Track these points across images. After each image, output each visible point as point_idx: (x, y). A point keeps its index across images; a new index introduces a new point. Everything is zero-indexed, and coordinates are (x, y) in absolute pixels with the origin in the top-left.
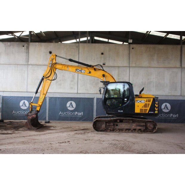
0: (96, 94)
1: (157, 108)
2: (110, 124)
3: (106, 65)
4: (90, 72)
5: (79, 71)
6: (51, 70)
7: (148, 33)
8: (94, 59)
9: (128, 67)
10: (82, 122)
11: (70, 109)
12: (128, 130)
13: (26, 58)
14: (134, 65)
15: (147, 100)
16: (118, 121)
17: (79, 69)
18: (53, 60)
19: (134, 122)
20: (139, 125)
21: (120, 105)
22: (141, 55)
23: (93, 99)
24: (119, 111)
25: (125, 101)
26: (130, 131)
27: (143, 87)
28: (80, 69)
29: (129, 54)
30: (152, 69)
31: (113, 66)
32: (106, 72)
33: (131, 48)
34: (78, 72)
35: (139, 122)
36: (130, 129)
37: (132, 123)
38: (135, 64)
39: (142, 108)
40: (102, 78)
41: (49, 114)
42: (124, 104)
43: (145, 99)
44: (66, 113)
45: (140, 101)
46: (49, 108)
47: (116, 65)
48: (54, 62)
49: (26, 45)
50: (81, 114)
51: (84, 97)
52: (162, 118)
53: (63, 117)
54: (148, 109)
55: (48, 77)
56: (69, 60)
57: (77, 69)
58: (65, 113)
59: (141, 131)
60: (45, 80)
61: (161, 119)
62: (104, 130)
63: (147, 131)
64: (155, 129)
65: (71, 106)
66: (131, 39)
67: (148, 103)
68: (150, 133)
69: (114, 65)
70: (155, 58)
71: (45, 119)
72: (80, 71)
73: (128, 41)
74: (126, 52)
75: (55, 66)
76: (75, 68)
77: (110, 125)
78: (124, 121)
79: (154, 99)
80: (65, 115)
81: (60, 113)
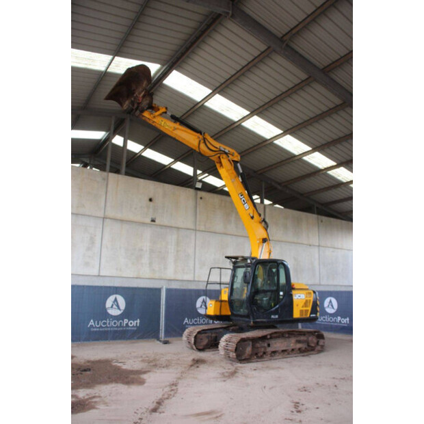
0: (137, 278)
1: (319, 307)
2: (259, 345)
3: (157, 222)
8: (136, 209)
9: (193, 230)
11: (114, 312)
14: (202, 228)
16: (269, 337)
19: (290, 335)
21: (273, 305)
22: (214, 211)
23: (159, 290)
24: (273, 317)
25: (280, 297)
26: (287, 354)
29: (196, 207)
30: (229, 238)
33: (199, 196)
36: (287, 350)
38: (205, 225)
39: (303, 309)
42: (279, 303)
43: (305, 292)
44: (105, 323)
45: (299, 296)
47: (173, 223)
50: (134, 323)
51: (111, 285)
54: (309, 309)
58: (101, 323)
65: (115, 306)
66: (200, 182)
67: (308, 298)
69: (170, 225)
74: (191, 203)
77: (258, 348)
79: (314, 292)
80: (101, 327)
81: (92, 322)
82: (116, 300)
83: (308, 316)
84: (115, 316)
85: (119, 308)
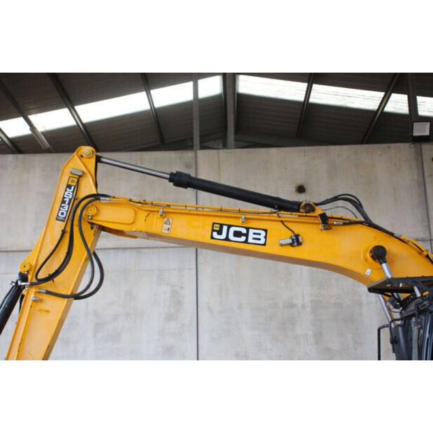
4: (296, 241)
5: (231, 237)
6: (67, 237)
9: (424, 241)
17: (229, 227)
18: (78, 181)
28: (239, 222)
29: (423, 184)
32: (392, 234)
33: (427, 157)
34: (227, 239)
40: (368, 271)
48: (87, 188)
55: (51, 277)
56: (170, 180)
57: (221, 226)
60: (30, 294)
72: (237, 234)
75: (91, 211)
76: (210, 221)
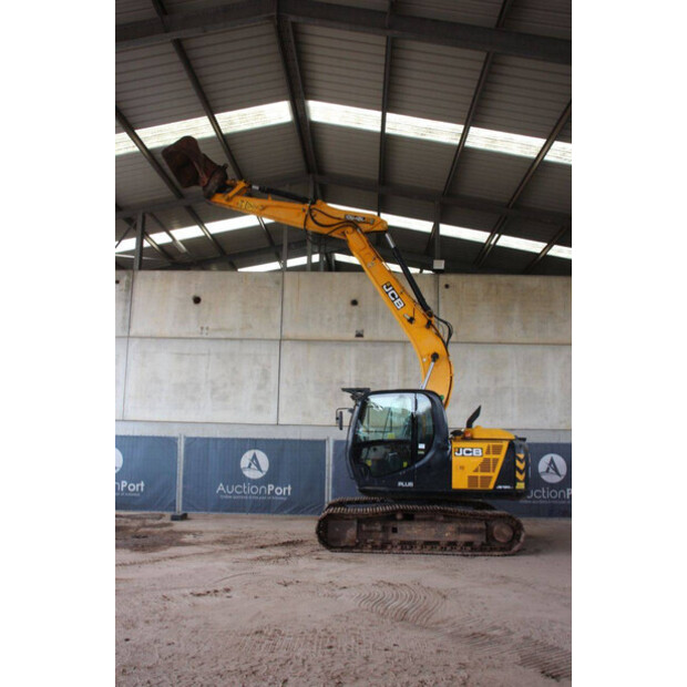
1: (521, 472)
2: (373, 528)
3: (366, 337)
7: (492, 242)
8: (330, 319)
10: (288, 516)
11: (253, 474)
12: (431, 546)
13: (124, 318)
15: (489, 447)
16: (399, 516)
19: (449, 517)
20: (466, 528)
21: (405, 464)
22: (475, 305)
23: (323, 443)
24: (400, 484)
25: (420, 452)
26: (438, 548)
27: (476, 408)
29: (437, 303)
30: (508, 350)
31: (385, 339)
33: (442, 284)
35: (464, 518)
36: (437, 543)
37: (445, 522)
39: (475, 474)
41: (184, 490)
42: (417, 461)
43: (485, 445)
44: (239, 489)
45: (468, 452)
46: (184, 472)
47: (395, 336)
49: (125, 278)
50: (284, 491)
52: (541, 502)
53: (228, 500)
54: (494, 475)
58: (234, 489)
59: (472, 549)
61: (539, 505)
62: (352, 547)
63: (491, 550)
64: (519, 542)
65: (253, 466)
66: (441, 259)
67: (491, 456)
68: (501, 553)
69: (390, 339)
70: (516, 313)
71: (172, 506)
73: (432, 265)
74: (427, 297)
77: (371, 531)
78: (417, 516)
79: (512, 445)
80: (234, 494)
81: (221, 487)
82: (255, 457)
83: (491, 486)
84: (254, 480)
85: (259, 469)
